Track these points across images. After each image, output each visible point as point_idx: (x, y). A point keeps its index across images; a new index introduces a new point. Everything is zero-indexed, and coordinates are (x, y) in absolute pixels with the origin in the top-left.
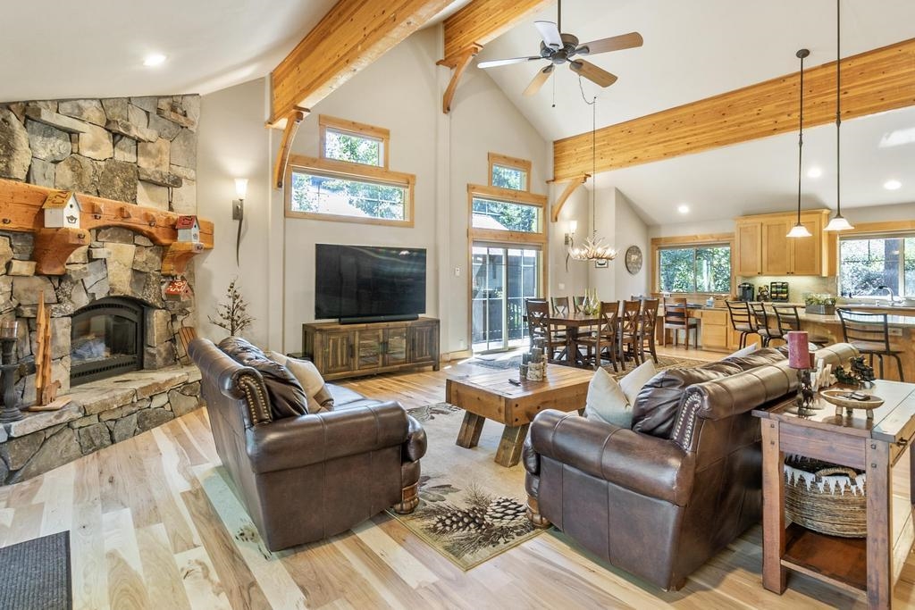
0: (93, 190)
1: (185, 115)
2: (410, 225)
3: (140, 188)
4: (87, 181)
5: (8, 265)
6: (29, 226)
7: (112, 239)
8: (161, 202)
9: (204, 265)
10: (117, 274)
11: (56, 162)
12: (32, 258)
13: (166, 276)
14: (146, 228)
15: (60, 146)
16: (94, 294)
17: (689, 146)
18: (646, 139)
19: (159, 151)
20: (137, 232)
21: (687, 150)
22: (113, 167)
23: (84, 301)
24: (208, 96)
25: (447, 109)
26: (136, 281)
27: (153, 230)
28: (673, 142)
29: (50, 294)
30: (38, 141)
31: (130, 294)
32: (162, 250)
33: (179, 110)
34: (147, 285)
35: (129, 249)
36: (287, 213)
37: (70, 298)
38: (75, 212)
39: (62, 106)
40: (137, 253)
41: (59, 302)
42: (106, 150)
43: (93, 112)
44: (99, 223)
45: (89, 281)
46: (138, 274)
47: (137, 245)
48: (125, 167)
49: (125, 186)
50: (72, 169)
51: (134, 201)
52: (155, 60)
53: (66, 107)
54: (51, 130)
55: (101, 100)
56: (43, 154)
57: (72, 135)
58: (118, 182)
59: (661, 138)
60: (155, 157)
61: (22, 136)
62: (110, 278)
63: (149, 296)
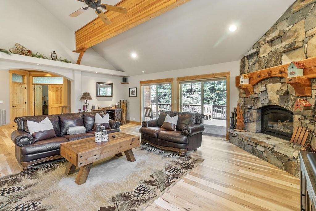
3: (284, 56)
5: (243, 95)
8: (297, 57)
10: (272, 96)
11: (255, 64)
14: (279, 75)
15: (254, 58)
16: (263, 103)
26: (281, 99)
30: (250, 61)
31: (278, 105)
34: (287, 101)
35: (278, 85)
37: (256, 104)
40: (282, 86)
41: (254, 105)
43: (262, 41)
46: (282, 97)
47: (282, 83)
49: (276, 60)
50: (258, 63)
51: (281, 64)
53: (255, 46)
54: (252, 56)
56: (251, 64)
57: (258, 53)
58: (273, 59)
61: (247, 62)
62: (269, 98)
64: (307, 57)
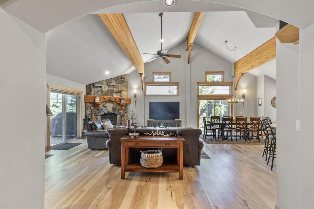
0: (105, 95)
1: (124, 79)
2: (178, 95)
3: (114, 94)
4: (103, 94)
5: (91, 108)
6: (93, 102)
7: (108, 103)
8: (119, 96)
9: (129, 107)
10: (109, 109)
11: (98, 91)
12: (94, 107)
13: (120, 109)
14: (114, 101)
15: (99, 89)
16: (105, 112)
17: (267, 58)
18: (255, 58)
19: (118, 86)
20: (113, 101)
21: (266, 60)
22: (108, 91)
23: (103, 113)
24: (129, 74)
25: (189, 62)
27: (116, 101)
28: (262, 58)
29: (97, 112)
30: (95, 89)
31: (112, 112)
32: (119, 104)
33: (123, 78)
34: (115, 111)
35: (112, 105)
36: (145, 95)
38: (99, 99)
39: (99, 83)
40: (113, 105)
41: (99, 113)
42: (107, 88)
43: (105, 82)
44: (105, 100)
45: (104, 110)
46: (114, 109)
48: (111, 90)
50: (101, 92)
51: (113, 96)
52: (107, 73)
53: (100, 83)
54: (97, 87)
55: (106, 80)
56: (96, 91)
57: (101, 87)
58: (110, 93)
59: (259, 57)
60: (117, 87)
61: (93, 89)
63: (116, 113)
64: (121, 97)
